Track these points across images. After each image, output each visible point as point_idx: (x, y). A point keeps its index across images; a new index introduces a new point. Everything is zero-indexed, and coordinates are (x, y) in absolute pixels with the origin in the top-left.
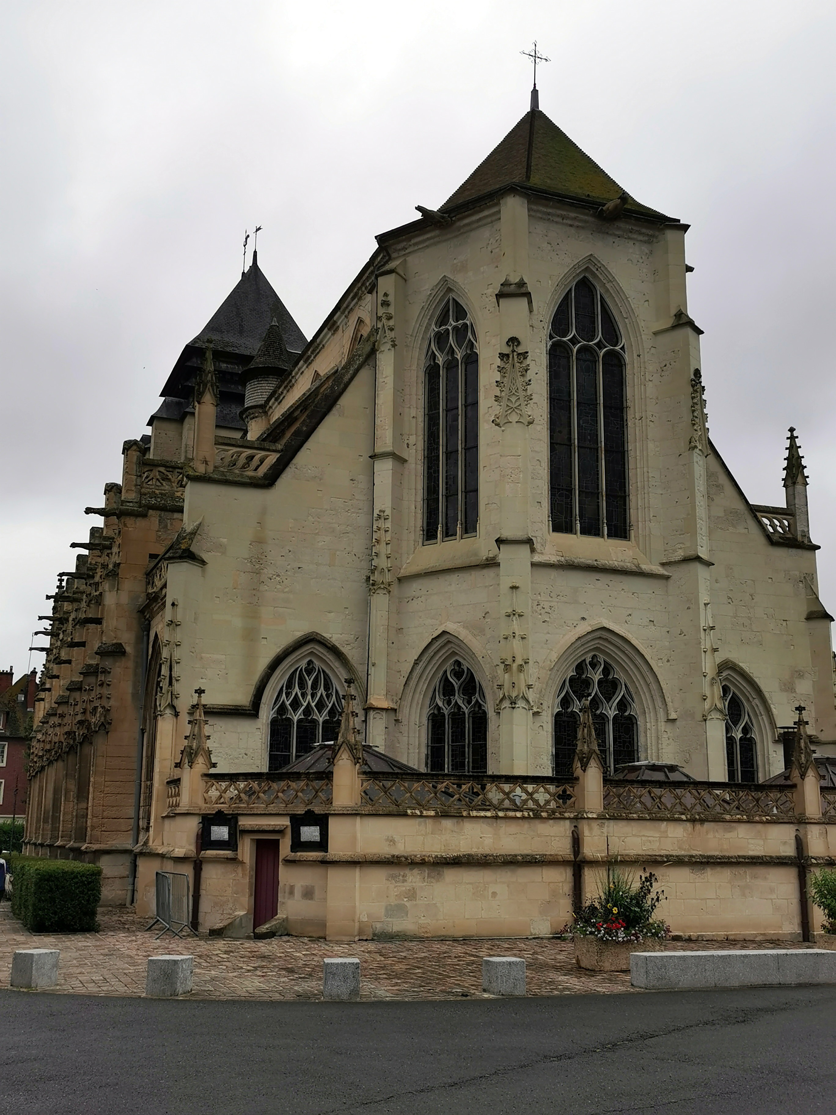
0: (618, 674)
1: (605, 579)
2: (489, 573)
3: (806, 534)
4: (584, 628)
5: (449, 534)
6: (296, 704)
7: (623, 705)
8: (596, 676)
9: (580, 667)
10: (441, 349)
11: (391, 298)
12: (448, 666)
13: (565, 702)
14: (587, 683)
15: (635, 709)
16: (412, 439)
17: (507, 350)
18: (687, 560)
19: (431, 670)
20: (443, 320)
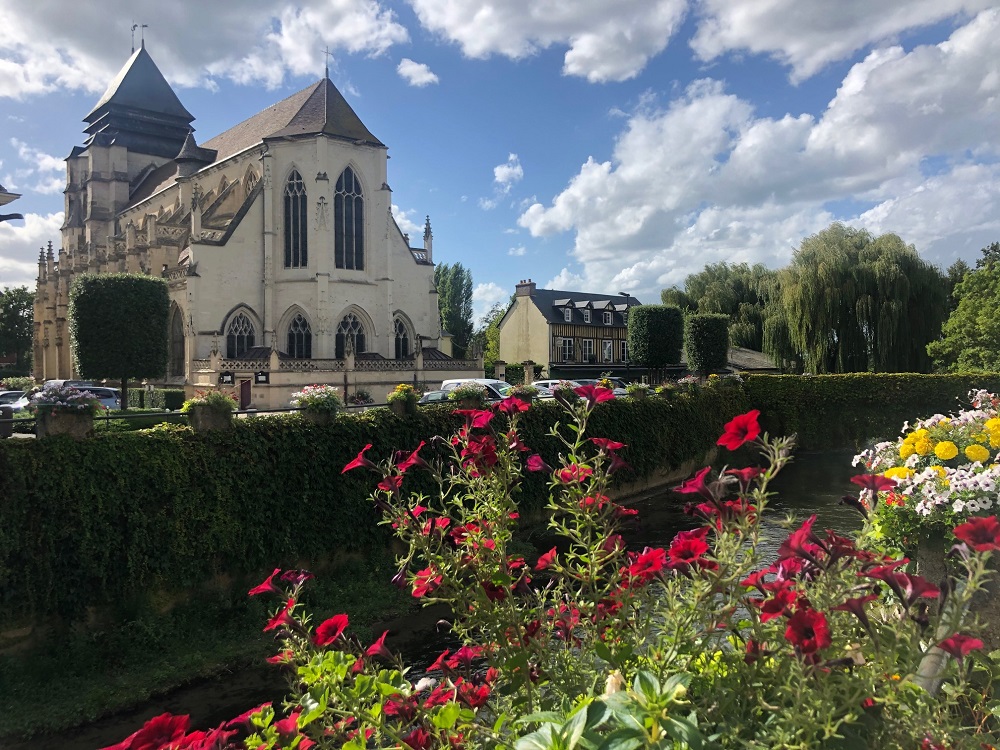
0: (359, 320)
1: (356, 286)
2: (313, 284)
3: (431, 260)
4: (347, 304)
5: (296, 265)
6: (236, 330)
7: (360, 331)
8: (351, 321)
9: (345, 318)
10: (291, 191)
11: (270, 168)
12: (296, 316)
13: (340, 330)
14: (347, 323)
15: (364, 332)
16: (279, 226)
17: (320, 201)
18: (384, 279)
19: (289, 317)
20: (292, 178)
